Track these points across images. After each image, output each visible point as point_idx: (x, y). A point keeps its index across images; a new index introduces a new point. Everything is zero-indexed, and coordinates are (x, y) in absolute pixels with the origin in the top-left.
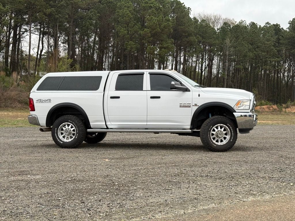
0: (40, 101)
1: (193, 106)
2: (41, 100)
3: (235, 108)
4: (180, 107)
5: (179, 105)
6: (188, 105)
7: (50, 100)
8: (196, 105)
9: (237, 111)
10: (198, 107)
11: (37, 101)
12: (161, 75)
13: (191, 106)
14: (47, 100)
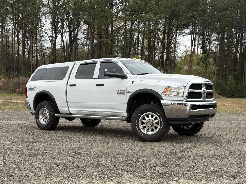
1: (127, 93)
2: (30, 88)
3: (163, 96)
4: (117, 94)
5: (117, 92)
6: (124, 92)
7: (35, 88)
8: (129, 92)
9: (164, 98)
10: (131, 94)
12: (109, 63)
13: (126, 93)
14: (33, 89)
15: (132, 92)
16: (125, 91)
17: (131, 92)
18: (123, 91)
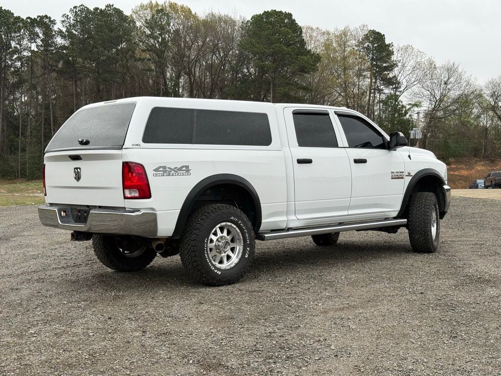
0: (164, 172)
1: (406, 176)
2: (164, 167)
4: (392, 178)
5: (391, 174)
6: (401, 174)
7: (187, 167)
8: (409, 174)
10: (412, 177)
11: (156, 170)
14: (180, 169)
15: (413, 174)
16: (403, 172)
17: (411, 175)
18: (401, 172)
